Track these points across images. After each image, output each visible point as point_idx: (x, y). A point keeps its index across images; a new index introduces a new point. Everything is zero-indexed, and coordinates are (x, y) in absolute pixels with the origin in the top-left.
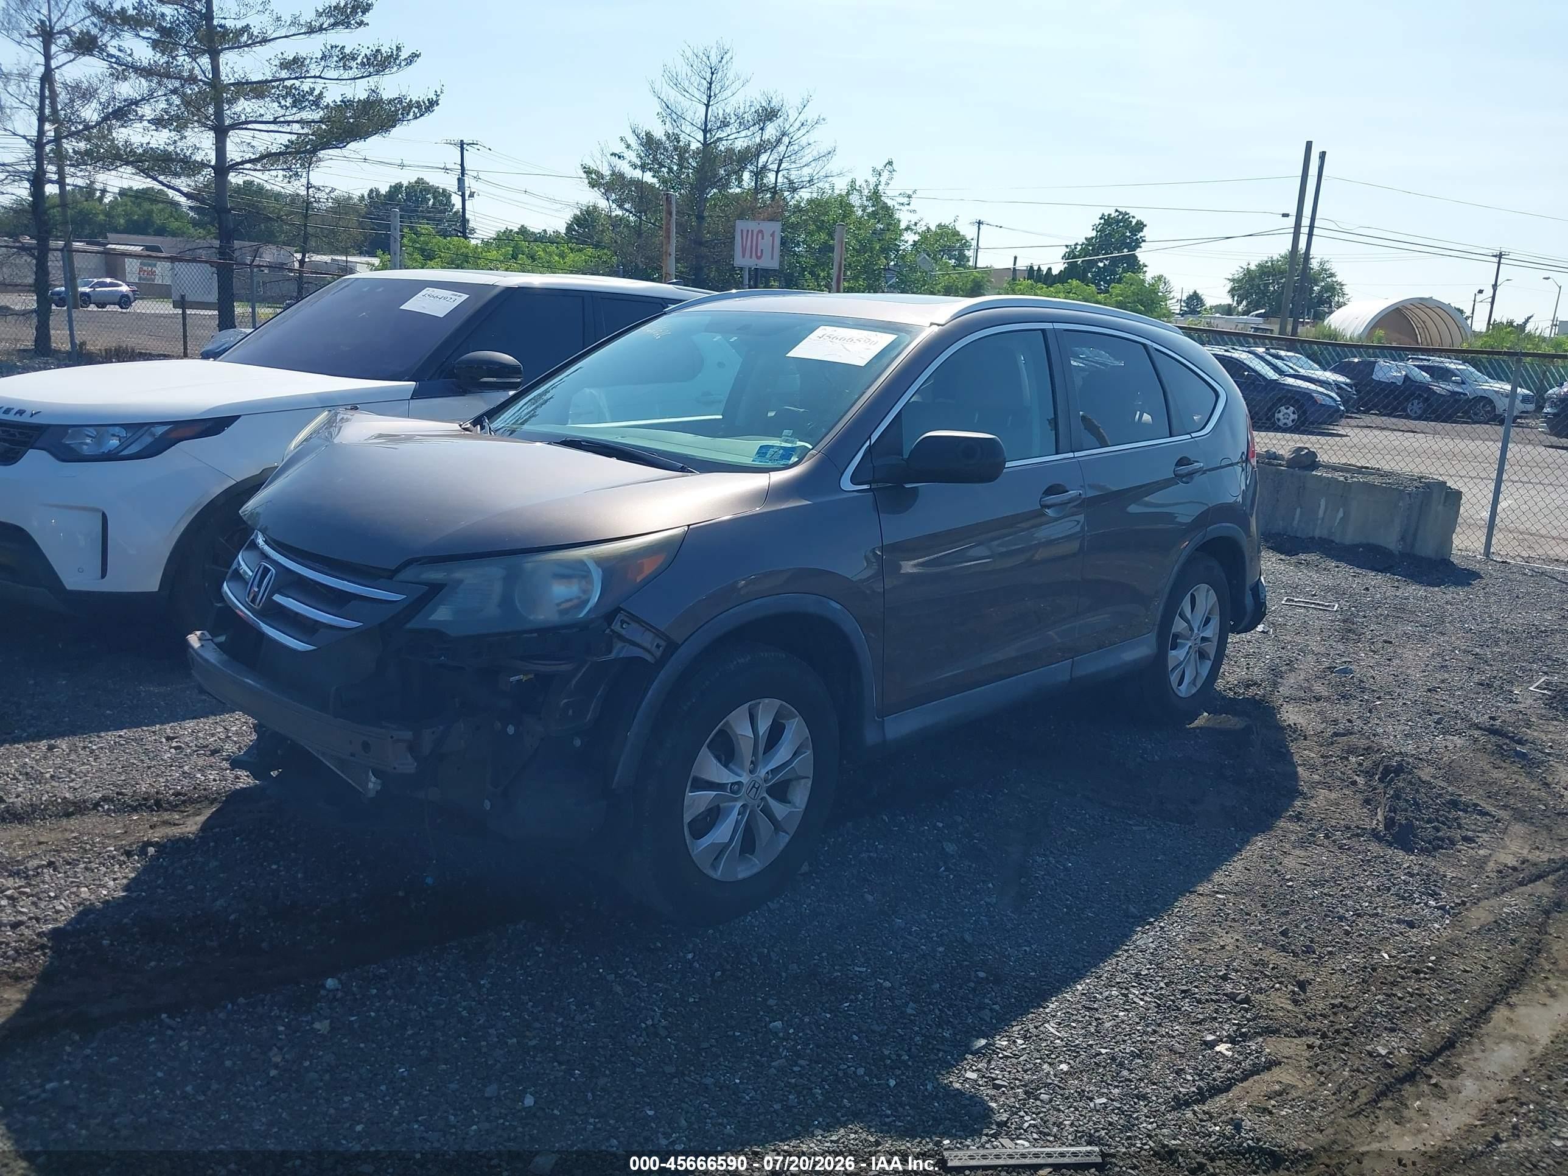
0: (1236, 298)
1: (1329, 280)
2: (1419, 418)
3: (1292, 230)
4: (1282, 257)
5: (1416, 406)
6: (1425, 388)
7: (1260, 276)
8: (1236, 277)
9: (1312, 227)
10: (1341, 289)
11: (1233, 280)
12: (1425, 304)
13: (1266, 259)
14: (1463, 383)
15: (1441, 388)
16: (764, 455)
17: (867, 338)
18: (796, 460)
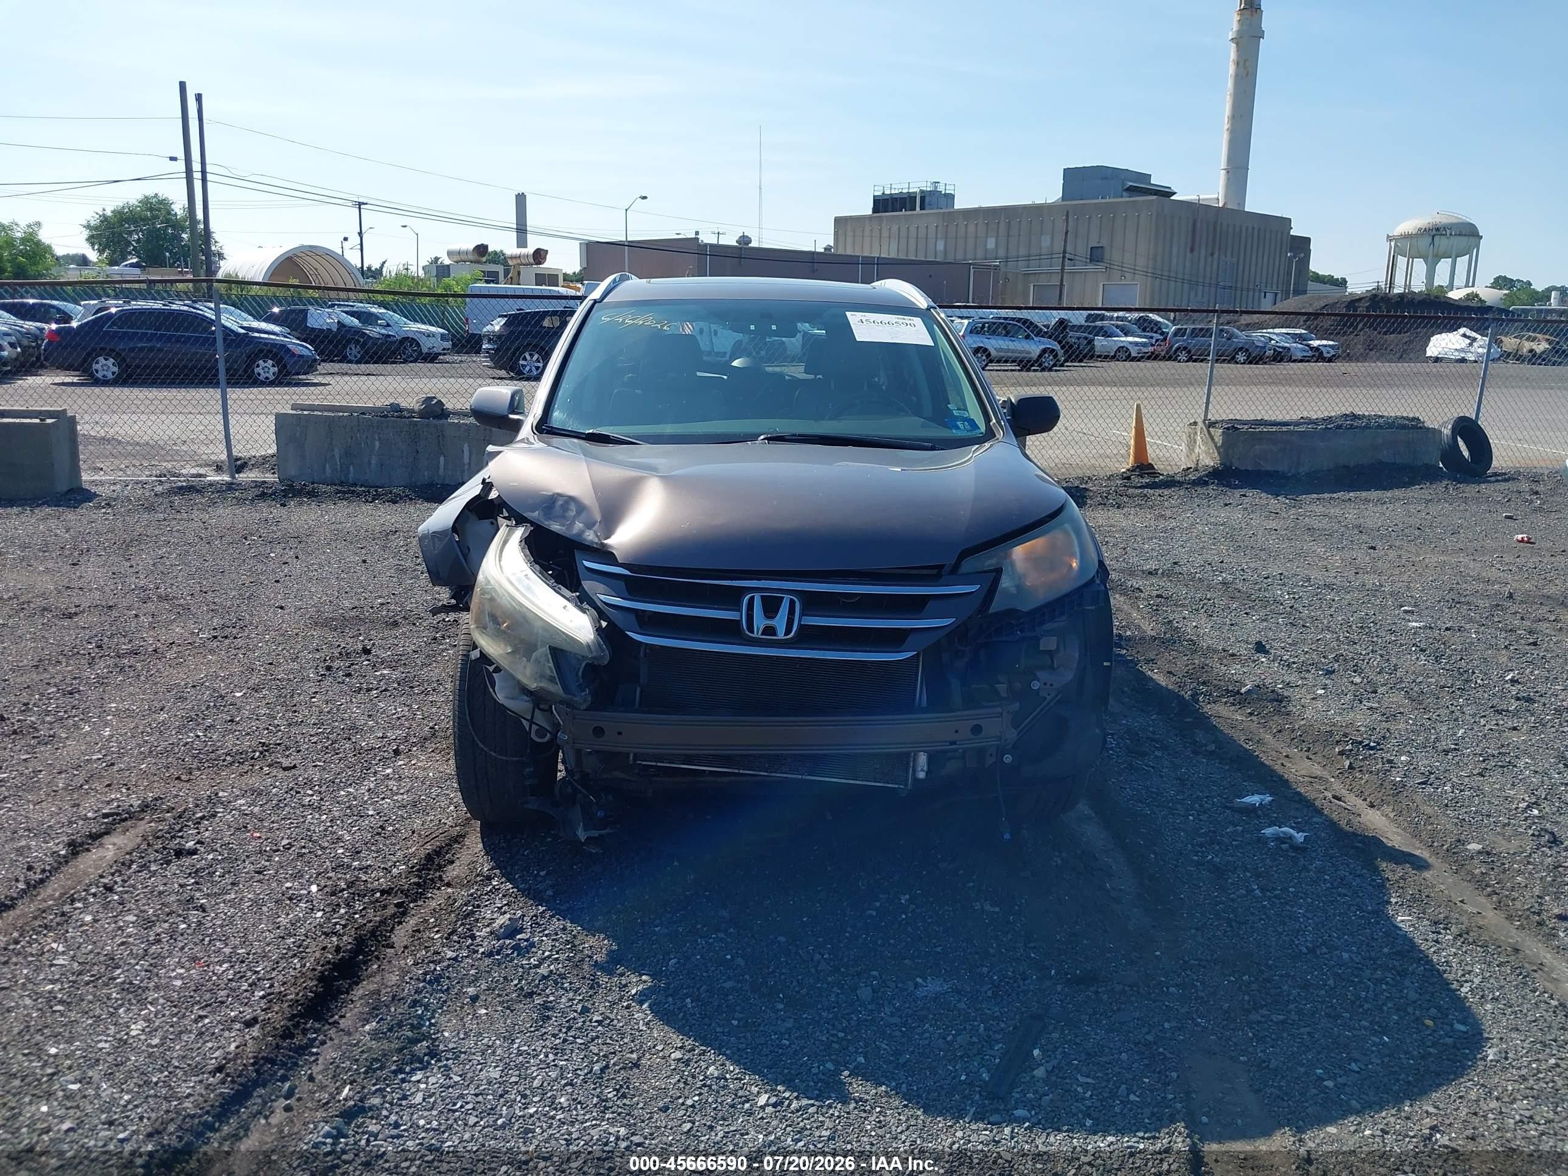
0: (97, 246)
2: (358, 362)
3: (184, 175)
4: (140, 203)
5: (353, 351)
6: (358, 332)
7: (120, 223)
8: (93, 223)
9: (204, 172)
11: (89, 227)
12: (313, 251)
13: (122, 205)
14: (388, 325)
15: (374, 331)
16: (957, 428)
17: (901, 321)
18: (983, 428)
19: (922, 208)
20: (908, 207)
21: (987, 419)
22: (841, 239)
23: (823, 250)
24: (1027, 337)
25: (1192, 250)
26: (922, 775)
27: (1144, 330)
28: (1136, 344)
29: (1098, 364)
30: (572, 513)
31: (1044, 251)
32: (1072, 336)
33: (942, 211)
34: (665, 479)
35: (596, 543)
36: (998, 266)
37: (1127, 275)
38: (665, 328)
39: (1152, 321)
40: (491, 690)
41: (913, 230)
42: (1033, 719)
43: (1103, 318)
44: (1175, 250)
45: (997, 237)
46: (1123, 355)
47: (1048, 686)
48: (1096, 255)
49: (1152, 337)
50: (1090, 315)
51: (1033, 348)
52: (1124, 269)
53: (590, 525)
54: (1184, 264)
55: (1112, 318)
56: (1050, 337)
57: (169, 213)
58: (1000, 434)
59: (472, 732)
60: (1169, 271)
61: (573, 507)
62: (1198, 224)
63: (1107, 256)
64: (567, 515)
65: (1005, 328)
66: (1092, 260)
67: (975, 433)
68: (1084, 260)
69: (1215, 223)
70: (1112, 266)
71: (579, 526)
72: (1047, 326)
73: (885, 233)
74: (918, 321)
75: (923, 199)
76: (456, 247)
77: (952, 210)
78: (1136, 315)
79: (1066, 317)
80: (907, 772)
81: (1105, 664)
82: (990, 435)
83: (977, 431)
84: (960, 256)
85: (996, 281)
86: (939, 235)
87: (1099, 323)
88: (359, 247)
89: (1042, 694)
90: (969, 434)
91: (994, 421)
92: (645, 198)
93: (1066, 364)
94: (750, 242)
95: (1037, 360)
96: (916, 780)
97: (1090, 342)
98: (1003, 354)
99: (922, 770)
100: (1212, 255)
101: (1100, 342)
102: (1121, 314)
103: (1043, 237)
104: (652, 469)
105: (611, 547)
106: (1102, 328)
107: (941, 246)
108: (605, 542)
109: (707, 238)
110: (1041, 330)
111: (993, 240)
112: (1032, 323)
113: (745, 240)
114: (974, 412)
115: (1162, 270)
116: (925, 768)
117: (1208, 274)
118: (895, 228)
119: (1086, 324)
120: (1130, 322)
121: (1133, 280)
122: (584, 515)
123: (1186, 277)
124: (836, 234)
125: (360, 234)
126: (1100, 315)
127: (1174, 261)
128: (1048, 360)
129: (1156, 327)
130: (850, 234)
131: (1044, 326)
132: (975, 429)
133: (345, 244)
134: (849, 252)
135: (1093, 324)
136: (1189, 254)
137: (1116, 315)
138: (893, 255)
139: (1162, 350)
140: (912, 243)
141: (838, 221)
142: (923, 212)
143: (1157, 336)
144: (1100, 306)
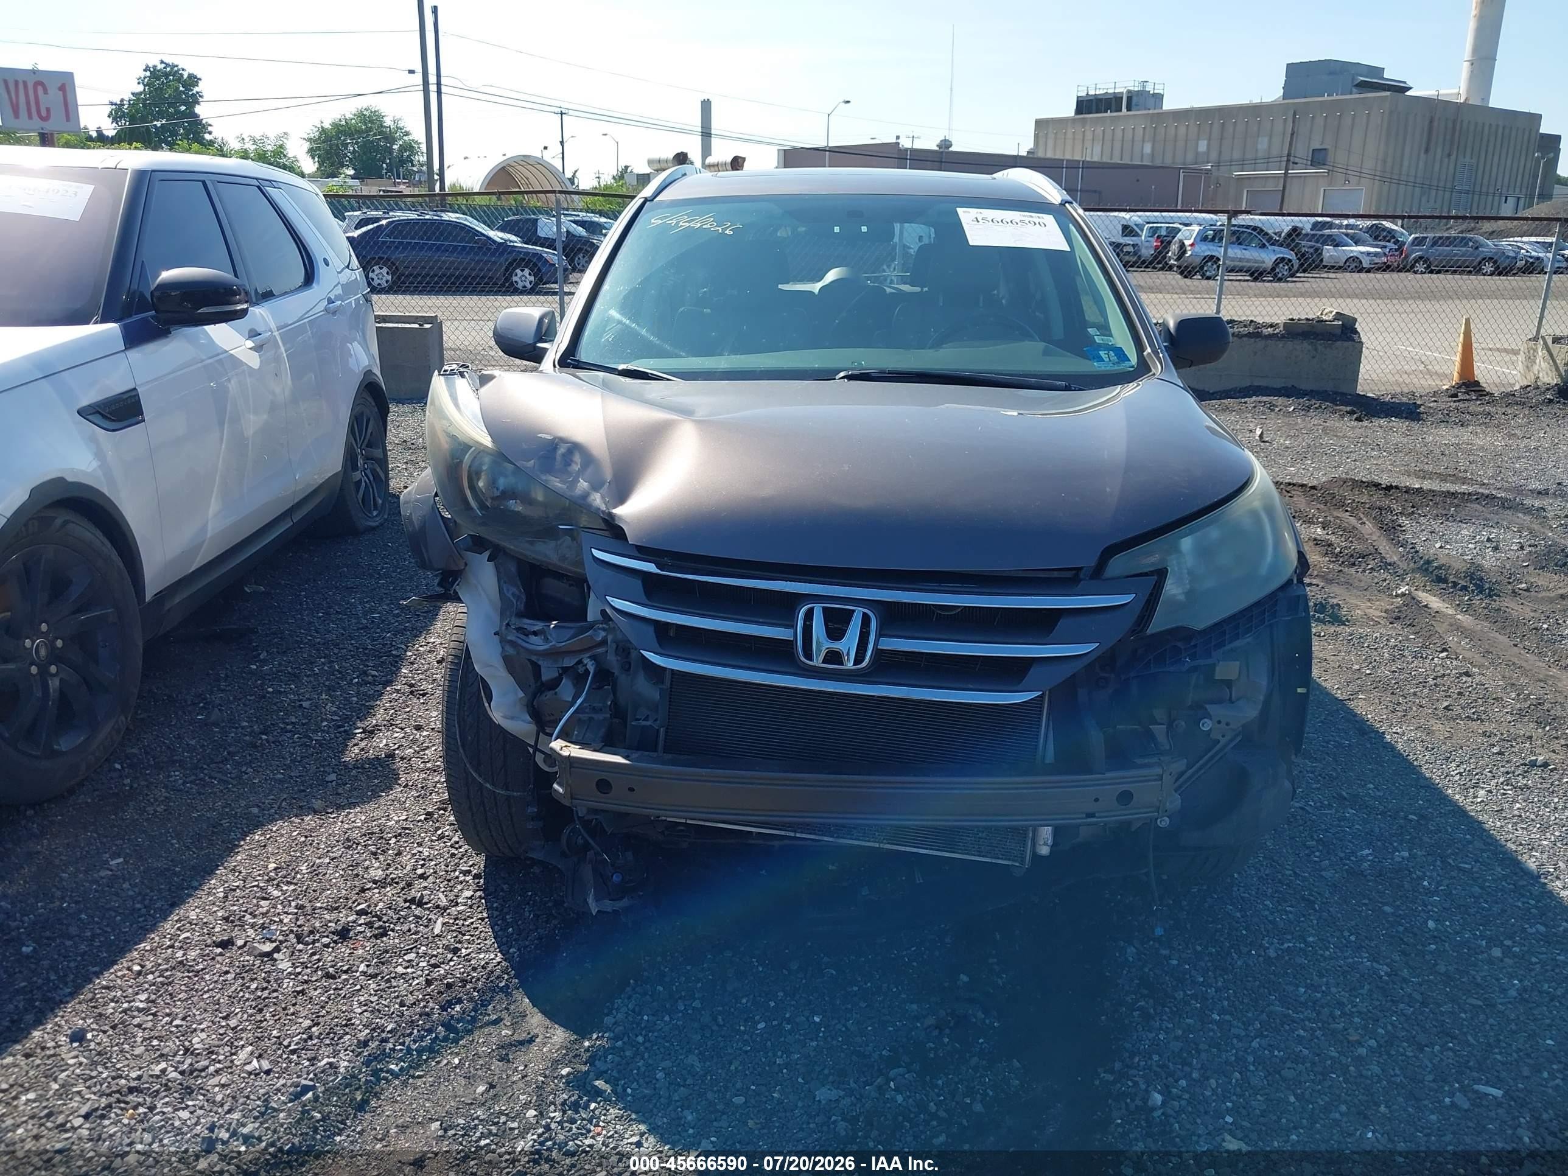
0: (316, 159)
1: (406, 138)
3: (422, 91)
4: (355, 115)
7: (337, 135)
8: (312, 136)
9: (439, 85)
10: (419, 148)
11: (309, 140)
12: (525, 160)
13: (339, 117)
16: (1100, 359)
17: (1027, 220)
18: (1134, 360)
19: (1129, 109)
20: (1113, 107)
21: (1140, 347)
22: (1041, 143)
23: (1025, 154)
24: (1263, 246)
25: (1427, 151)
26: (1044, 851)
27: (1376, 238)
28: (1369, 254)
29: (1331, 275)
30: (576, 467)
31: (1260, 155)
32: (1305, 245)
33: (1151, 112)
34: (702, 424)
35: (603, 512)
36: (1210, 170)
37: (1351, 178)
38: (727, 232)
39: (1385, 229)
40: (486, 705)
41: (1119, 133)
42: (1200, 769)
43: (1330, 226)
44: (1407, 150)
45: (1209, 140)
46: (1354, 265)
47: (1223, 725)
48: (1318, 158)
49: (1385, 247)
50: (1317, 223)
51: (1267, 257)
52: (1349, 172)
53: (596, 487)
54: (1418, 164)
55: (1340, 227)
56: (1281, 245)
57: (382, 126)
58: (1157, 369)
59: (464, 757)
60: (1400, 174)
61: (577, 458)
62: (1436, 124)
63: (1330, 158)
64: (569, 469)
65: (1240, 237)
66: (1314, 163)
67: (1124, 367)
68: (1305, 162)
69: (1454, 122)
70: (1336, 169)
71: (583, 485)
72: (1279, 234)
73: (1089, 135)
74: (1049, 219)
75: (1129, 99)
76: (656, 156)
77: (1161, 111)
78: (1369, 223)
79: (1300, 225)
80: (1025, 845)
81: (1299, 690)
82: (1143, 369)
83: (1127, 364)
84: (1168, 161)
85: (1206, 186)
86: (1147, 138)
87: (1327, 232)
88: (561, 156)
89: (1214, 735)
90: (1116, 368)
91: (1149, 350)
92: (848, 102)
93: (1298, 275)
94: (951, 146)
95: (1273, 269)
96: (1035, 856)
97: (1318, 251)
98: (1237, 263)
99: (1046, 844)
100: (1449, 155)
101: (1328, 251)
102: (1352, 221)
103: (1260, 139)
104: (686, 412)
105: (620, 518)
106: (1329, 236)
107: (1148, 149)
108: (615, 511)
109: (905, 143)
110: (1271, 238)
111: (1205, 142)
112: (1262, 230)
113: (946, 144)
114: (1121, 336)
115: (1392, 173)
116: (1050, 842)
117: (1443, 177)
118: (1100, 130)
119: (1313, 232)
120: (1361, 230)
121: (1358, 184)
122: (589, 471)
123: (1418, 181)
124: (1036, 136)
125: (562, 143)
126: (1328, 222)
127: (1406, 163)
128: (1283, 270)
129: (1391, 235)
130: (1051, 136)
131: (1275, 234)
132: (1123, 361)
133: (545, 152)
134: (1050, 155)
135: (1321, 233)
136: (1422, 155)
137: (1345, 222)
138: (1096, 159)
139: (1394, 260)
140: (1118, 145)
141: (1039, 124)
142: (1129, 113)
143: (1391, 245)
144: (1320, 212)
